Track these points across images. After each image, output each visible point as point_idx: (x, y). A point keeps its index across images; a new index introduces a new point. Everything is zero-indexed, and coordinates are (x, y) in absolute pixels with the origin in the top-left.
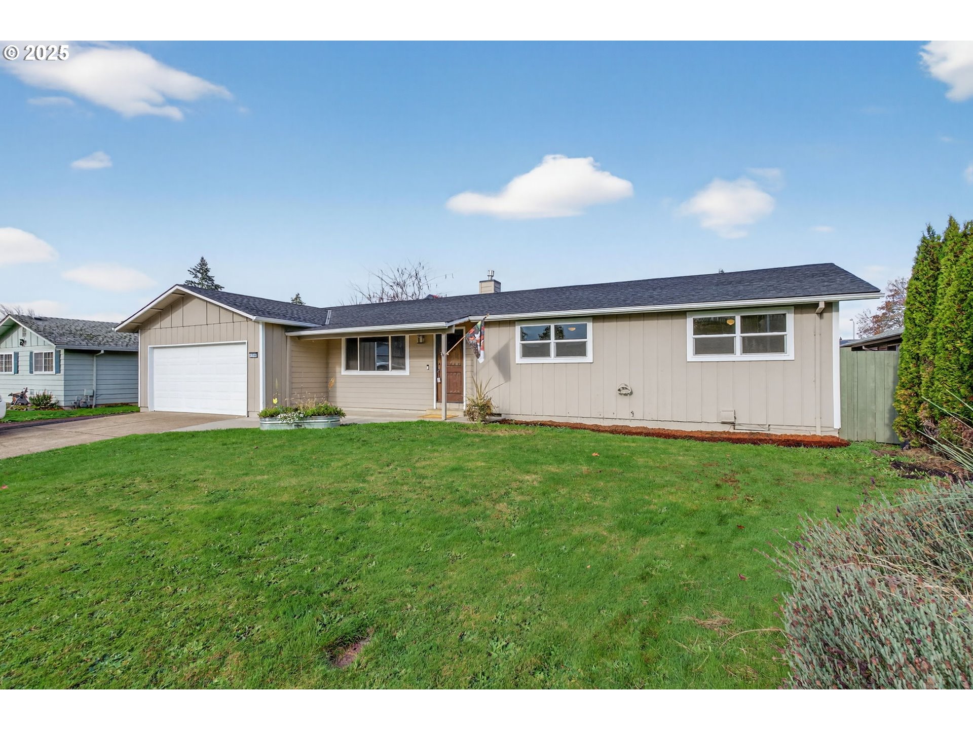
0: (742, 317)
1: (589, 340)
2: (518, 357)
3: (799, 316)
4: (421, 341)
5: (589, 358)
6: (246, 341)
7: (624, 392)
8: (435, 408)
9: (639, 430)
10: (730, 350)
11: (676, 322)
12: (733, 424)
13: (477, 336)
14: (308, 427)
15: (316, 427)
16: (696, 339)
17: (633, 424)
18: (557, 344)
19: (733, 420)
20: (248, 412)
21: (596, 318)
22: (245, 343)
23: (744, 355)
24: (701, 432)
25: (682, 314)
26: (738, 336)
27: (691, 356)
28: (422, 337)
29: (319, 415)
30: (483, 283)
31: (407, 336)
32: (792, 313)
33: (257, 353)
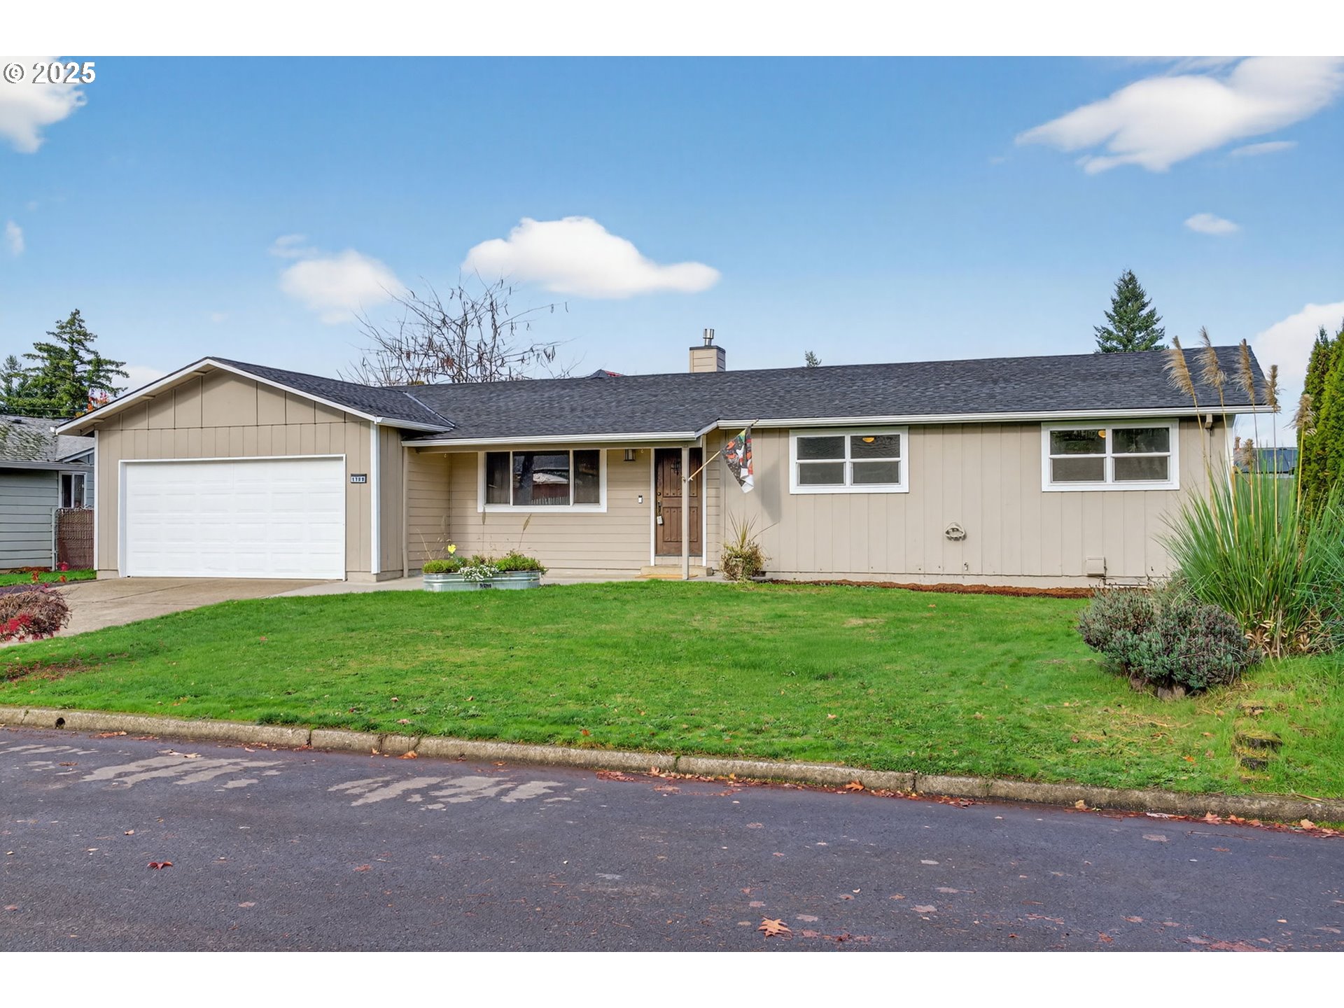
0: (1115, 432)
1: (904, 460)
2: (793, 485)
3: (1185, 431)
4: (630, 458)
5: (903, 485)
6: (344, 456)
7: (955, 535)
8: (653, 564)
9: (976, 589)
10: (1100, 476)
11: (1026, 437)
12: (1103, 577)
13: (740, 453)
14: (501, 588)
15: (513, 587)
16: (1054, 460)
17: (967, 582)
18: (854, 464)
19: (1102, 572)
20: (346, 572)
21: (913, 428)
22: (341, 459)
23: (1117, 483)
24: (1061, 589)
25: (1035, 425)
26: (1109, 456)
27: (1047, 483)
28: (630, 455)
29: (516, 570)
30: (695, 352)
31: (603, 453)
32: (1176, 427)
33: (366, 475)
